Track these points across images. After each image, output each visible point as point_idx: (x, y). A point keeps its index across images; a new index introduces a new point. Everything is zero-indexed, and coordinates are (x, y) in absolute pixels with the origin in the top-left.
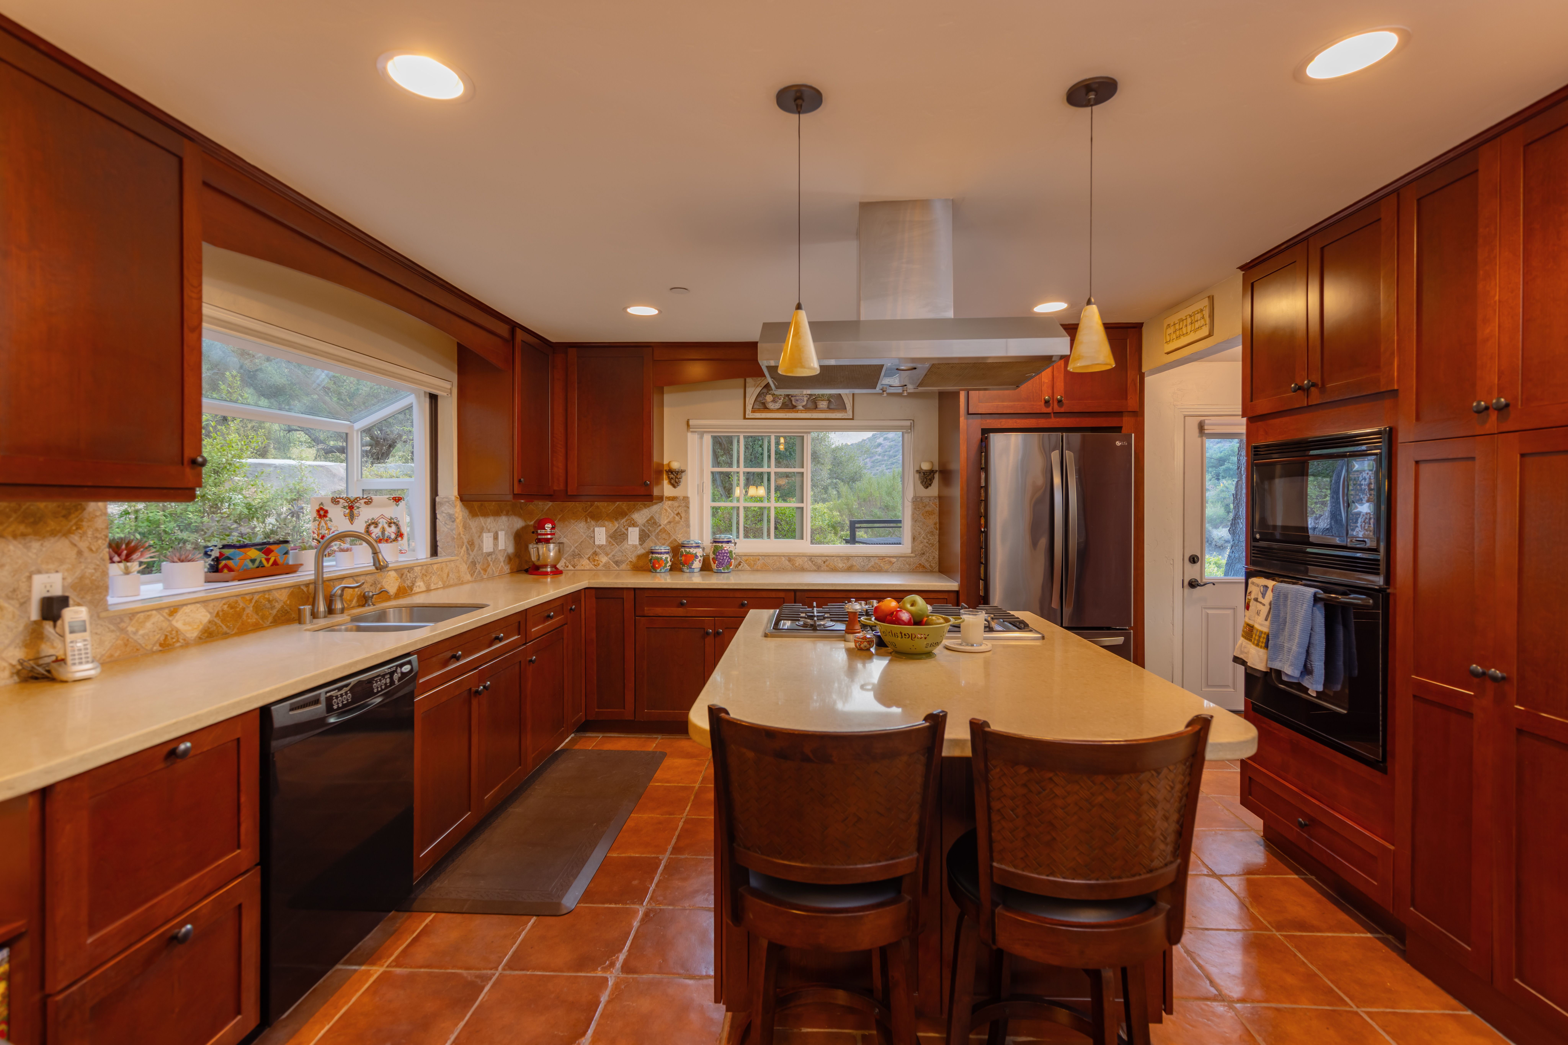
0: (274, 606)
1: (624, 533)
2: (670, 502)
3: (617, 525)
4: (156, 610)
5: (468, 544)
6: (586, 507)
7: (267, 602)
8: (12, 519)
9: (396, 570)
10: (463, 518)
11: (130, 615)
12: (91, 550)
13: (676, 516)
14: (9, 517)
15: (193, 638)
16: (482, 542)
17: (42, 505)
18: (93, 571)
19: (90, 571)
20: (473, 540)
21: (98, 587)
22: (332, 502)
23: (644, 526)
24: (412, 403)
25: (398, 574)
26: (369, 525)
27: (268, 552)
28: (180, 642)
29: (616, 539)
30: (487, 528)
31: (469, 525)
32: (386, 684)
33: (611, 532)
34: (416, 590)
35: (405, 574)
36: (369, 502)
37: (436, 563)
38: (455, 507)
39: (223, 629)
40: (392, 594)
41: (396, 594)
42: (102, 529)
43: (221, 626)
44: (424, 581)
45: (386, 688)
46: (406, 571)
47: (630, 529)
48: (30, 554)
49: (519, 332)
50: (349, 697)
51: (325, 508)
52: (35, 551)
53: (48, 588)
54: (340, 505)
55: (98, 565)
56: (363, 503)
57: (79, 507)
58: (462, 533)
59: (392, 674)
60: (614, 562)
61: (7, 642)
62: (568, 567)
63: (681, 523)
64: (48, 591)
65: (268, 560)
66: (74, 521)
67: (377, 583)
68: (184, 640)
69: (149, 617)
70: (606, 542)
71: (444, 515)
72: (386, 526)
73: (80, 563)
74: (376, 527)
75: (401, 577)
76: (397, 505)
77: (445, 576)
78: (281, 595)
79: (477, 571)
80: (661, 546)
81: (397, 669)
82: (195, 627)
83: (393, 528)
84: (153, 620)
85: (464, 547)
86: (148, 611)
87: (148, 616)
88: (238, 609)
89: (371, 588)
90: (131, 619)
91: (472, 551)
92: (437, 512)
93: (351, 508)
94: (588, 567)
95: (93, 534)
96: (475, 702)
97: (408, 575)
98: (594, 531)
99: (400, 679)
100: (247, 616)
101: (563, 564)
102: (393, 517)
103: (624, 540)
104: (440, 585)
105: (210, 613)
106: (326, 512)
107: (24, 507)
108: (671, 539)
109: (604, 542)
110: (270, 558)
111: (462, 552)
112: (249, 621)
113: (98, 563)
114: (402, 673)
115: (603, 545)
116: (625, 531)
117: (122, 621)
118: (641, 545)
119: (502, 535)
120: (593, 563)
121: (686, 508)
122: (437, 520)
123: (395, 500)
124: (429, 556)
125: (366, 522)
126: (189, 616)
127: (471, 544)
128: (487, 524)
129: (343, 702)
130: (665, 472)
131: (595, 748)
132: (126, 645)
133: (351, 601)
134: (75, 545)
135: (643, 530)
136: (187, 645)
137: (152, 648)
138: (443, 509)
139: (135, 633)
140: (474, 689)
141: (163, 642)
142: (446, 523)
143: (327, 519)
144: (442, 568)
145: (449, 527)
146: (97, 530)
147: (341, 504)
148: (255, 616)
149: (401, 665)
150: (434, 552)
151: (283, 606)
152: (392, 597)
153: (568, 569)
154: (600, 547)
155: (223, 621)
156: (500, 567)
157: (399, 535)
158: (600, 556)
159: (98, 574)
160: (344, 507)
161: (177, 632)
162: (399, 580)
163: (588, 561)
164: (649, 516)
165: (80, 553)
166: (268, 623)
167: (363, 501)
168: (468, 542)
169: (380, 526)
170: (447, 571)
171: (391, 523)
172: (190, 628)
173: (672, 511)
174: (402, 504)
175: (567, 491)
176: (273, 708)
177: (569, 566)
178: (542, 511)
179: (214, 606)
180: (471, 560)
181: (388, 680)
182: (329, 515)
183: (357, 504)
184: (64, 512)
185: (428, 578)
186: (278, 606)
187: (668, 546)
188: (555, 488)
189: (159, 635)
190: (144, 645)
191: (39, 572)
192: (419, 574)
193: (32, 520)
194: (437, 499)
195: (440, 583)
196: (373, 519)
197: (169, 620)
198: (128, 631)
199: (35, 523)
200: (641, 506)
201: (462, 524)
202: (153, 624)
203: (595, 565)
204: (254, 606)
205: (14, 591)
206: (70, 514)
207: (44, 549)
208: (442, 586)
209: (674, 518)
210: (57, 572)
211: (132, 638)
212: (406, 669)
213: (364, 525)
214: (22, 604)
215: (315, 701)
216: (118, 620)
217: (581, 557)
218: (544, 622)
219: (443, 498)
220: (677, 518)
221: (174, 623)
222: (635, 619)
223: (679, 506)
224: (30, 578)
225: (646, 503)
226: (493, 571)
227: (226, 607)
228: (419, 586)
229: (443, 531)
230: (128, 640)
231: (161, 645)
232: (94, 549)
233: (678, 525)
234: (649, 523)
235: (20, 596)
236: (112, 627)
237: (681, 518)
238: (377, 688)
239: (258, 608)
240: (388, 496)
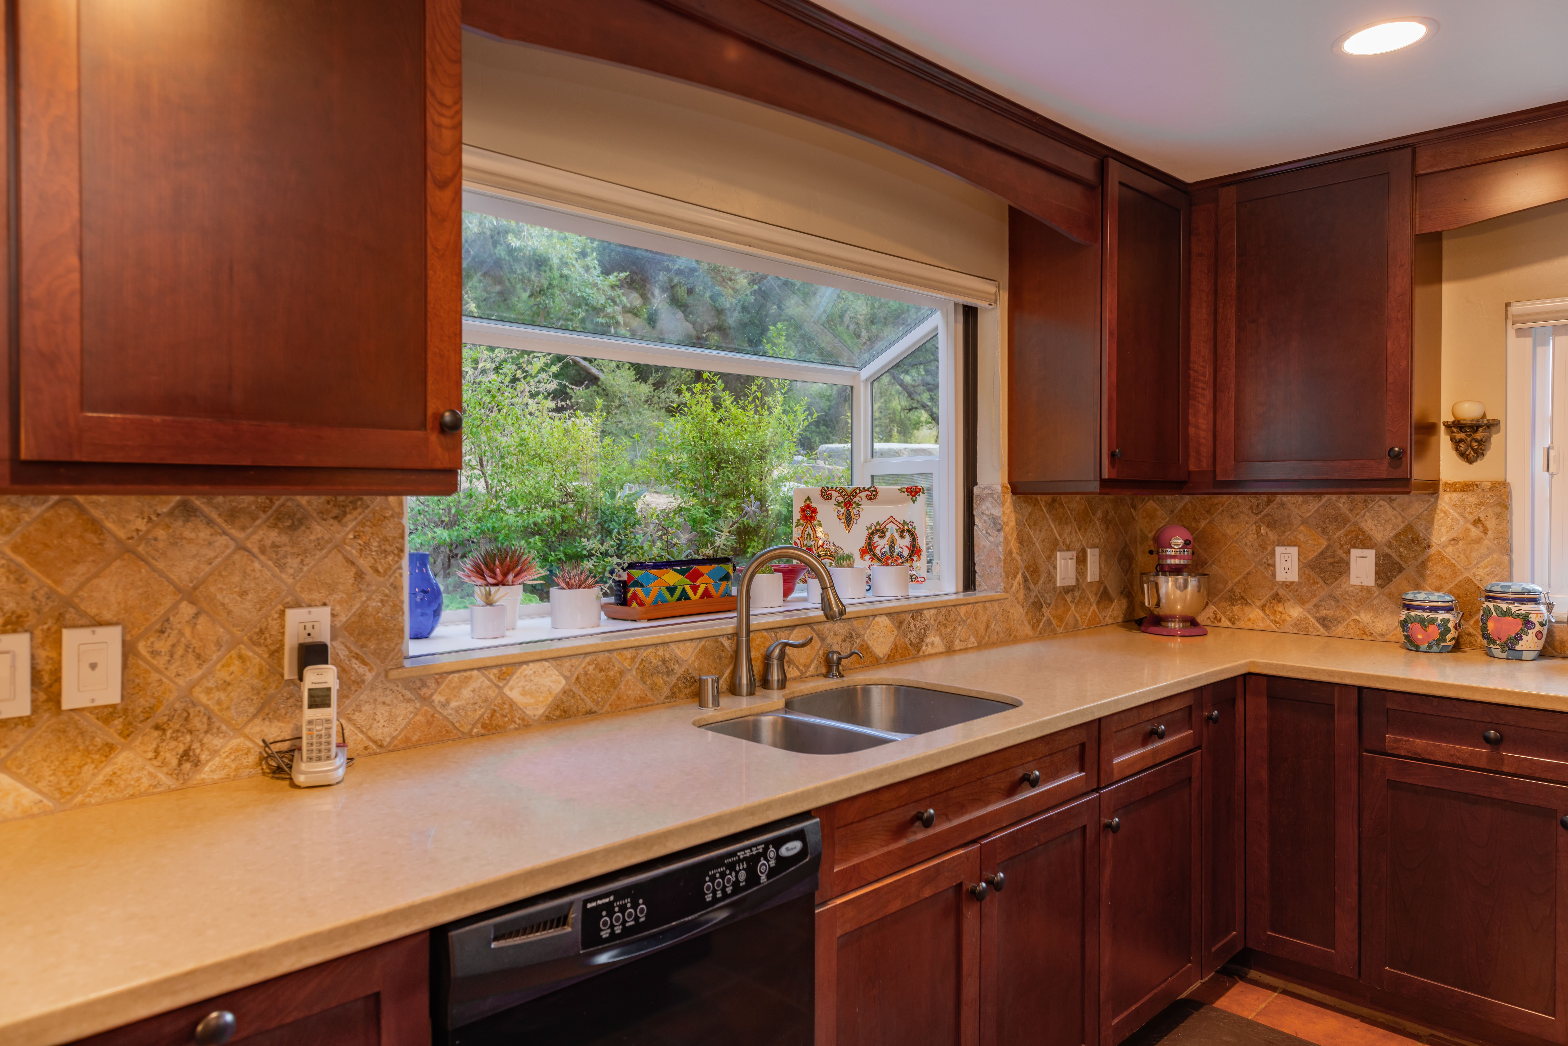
0: (673, 670)
1: (1341, 560)
2: (1455, 496)
3: (1326, 543)
4: (478, 669)
5: (1028, 570)
6: (1258, 505)
7: (660, 663)
8: (258, 522)
9: (889, 614)
10: (1017, 524)
11: (437, 677)
12: (377, 571)
13: (1469, 526)
14: (255, 518)
15: (536, 718)
16: (1055, 567)
17: (303, 500)
18: (379, 604)
19: (374, 604)
20: (1036, 564)
21: (386, 630)
22: (822, 496)
23: (1390, 546)
24: (936, 328)
25: (893, 623)
26: (873, 534)
27: (695, 577)
28: (515, 722)
29: (1322, 571)
30: (1064, 543)
31: (1030, 537)
32: (736, 883)
33: (1312, 556)
34: (926, 649)
35: (906, 622)
36: (873, 495)
37: (964, 604)
38: (1003, 504)
39: (585, 704)
40: (881, 656)
41: (889, 656)
42: (394, 538)
43: (583, 700)
44: (941, 635)
45: (734, 893)
46: (908, 617)
47: (1355, 552)
48: (284, 576)
49: (1114, 166)
50: (642, 911)
51: (814, 505)
52: (291, 571)
53: (309, 629)
54: (833, 501)
55: (386, 595)
56: (864, 498)
57: (359, 503)
58: (1015, 551)
59: (753, 861)
60: (1317, 620)
61: (252, 710)
62: (1220, 621)
63: (1486, 542)
64: (309, 635)
65: (695, 589)
66: (351, 525)
67: (854, 636)
68: (523, 720)
69: (467, 680)
70: (1300, 577)
71: (985, 518)
72: (896, 535)
73: (360, 590)
74: (881, 537)
75: (899, 627)
76: (914, 501)
77: (982, 627)
78: (684, 651)
79: (1044, 619)
80: (1432, 593)
81: (766, 849)
82: (541, 699)
83: (907, 540)
84: (474, 685)
85: (1019, 576)
86: (465, 671)
87: (466, 677)
88: (611, 673)
89: (843, 644)
90: (438, 683)
91: (1035, 584)
92: (975, 513)
93: (848, 504)
94: (1261, 625)
95: (380, 546)
96: (970, 914)
97: (912, 624)
98: (1273, 554)
99: (772, 873)
100: (625, 685)
101: (1211, 615)
102: (908, 521)
103: (1341, 574)
104: (973, 641)
105: (565, 677)
106: (815, 511)
107: (278, 503)
108: (1460, 578)
109: (1293, 576)
110: (699, 586)
111: (1016, 584)
112: (630, 692)
113: (387, 591)
114: (779, 858)
115: (1292, 583)
116: (1344, 556)
117: (424, 684)
118: (1381, 586)
119: (1093, 556)
120: (1271, 617)
121: (1498, 510)
122: (975, 527)
123: (911, 492)
124: (961, 589)
125: (868, 529)
126: (531, 680)
127: (1033, 572)
128: (1065, 536)
129: (625, 922)
130: (1442, 428)
131: (1263, 1021)
132: (429, 724)
133: (807, 666)
134: (353, 563)
135: (1387, 556)
136: (526, 726)
137: (472, 729)
138: (984, 507)
139: (444, 706)
140: (968, 885)
141: (488, 722)
142: (987, 533)
143: (816, 522)
144: (976, 614)
145: (992, 539)
146: (385, 539)
147: (833, 498)
148: (640, 686)
149: (779, 842)
150: (969, 582)
151: (688, 670)
152: (882, 662)
153: (1220, 624)
154: (1287, 585)
155: (587, 690)
156: (1090, 614)
157: (915, 550)
158: (1287, 604)
159: (387, 609)
160: (839, 504)
161: (511, 706)
162: (896, 633)
163: (1261, 613)
164: (1402, 526)
165: (360, 575)
166: (662, 698)
167: (863, 495)
168: (1027, 568)
169: (888, 535)
170: (985, 618)
171: (903, 531)
172: (532, 701)
173: (1461, 515)
174: (921, 498)
175: (1214, 472)
176: (453, 934)
177: (1223, 619)
178: (1172, 511)
179: (572, 666)
180: (1032, 600)
181: (742, 876)
182: (819, 516)
183: (856, 500)
184: (336, 511)
185: (949, 630)
186: (679, 671)
187: (1450, 593)
188: (1192, 468)
189: (483, 710)
190: (457, 725)
191: (298, 605)
192: (932, 622)
193: (288, 523)
194: (976, 490)
195: (972, 639)
196: (878, 523)
197: (498, 687)
198: (433, 701)
199: (293, 528)
200: (1381, 503)
201: (1015, 535)
202: (473, 691)
203: (1276, 622)
204: (638, 668)
205: (261, 632)
206: (345, 513)
207: (305, 569)
208: (976, 644)
209: (1468, 530)
210: (325, 604)
211: (440, 713)
212: (792, 848)
213: (865, 533)
214: (272, 654)
215: (559, 919)
216: (418, 683)
217: (1247, 604)
218: (1144, 743)
219: (984, 489)
220: (1475, 532)
221: (506, 690)
222: (1360, 757)
223: (1480, 504)
224: (282, 613)
225: (1394, 496)
226: (1077, 620)
227: (591, 668)
228: (933, 644)
229: (984, 546)
230: (433, 716)
231: (484, 726)
232: (381, 569)
233: (1476, 546)
234: (1401, 541)
235: (269, 641)
236: (408, 694)
237: (1485, 531)
238: (714, 892)
239: (645, 672)
240: (899, 487)
